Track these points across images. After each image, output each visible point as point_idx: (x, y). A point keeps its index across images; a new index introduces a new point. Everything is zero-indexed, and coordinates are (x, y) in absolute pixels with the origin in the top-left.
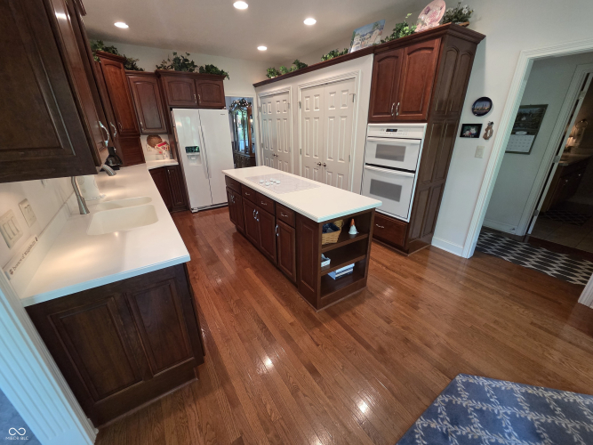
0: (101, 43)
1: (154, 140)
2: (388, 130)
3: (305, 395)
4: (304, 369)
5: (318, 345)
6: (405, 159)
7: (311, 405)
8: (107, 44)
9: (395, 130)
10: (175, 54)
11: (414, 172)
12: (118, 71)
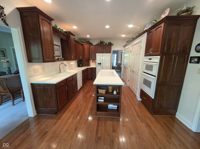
0: (85, 40)
1: (94, 61)
2: (149, 59)
3: (67, 133)
4: (75, 128)
5: (85, 124)
6: (153, 71)
7: (66, 136)
8: (87, 40)
9: (151, 59)
10: (100, 40)
11: (155, 76)
12: (88, 46)
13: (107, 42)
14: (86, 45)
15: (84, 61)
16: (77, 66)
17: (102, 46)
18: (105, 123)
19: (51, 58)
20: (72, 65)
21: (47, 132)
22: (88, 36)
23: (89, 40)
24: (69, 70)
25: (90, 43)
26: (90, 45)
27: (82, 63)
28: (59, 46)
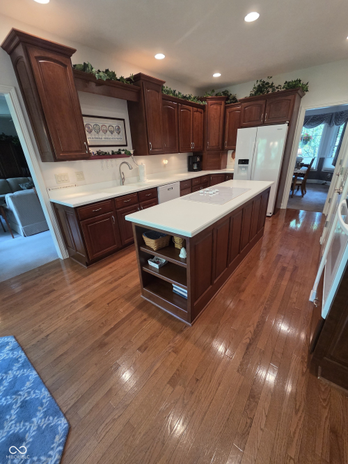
0: (213, 91)
10: (260, 81)
12: (219, 107)
13: (279, 81)
14: (215, 107)
15: (205, 154)
16: (187, 169)
17: (262, 102)
18: (145, 320)
19: (77, 151)
20: (165, 165)
21: (54, 290)
22: (217, 75)
23: (228, 89)
25: (227, 99)
26: (226, 104)
27: (198, 159)
28: (124, 120)
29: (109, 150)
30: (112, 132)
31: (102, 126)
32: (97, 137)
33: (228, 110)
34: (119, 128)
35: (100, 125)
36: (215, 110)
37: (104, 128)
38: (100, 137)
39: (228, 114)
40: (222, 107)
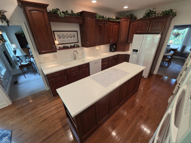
12: (127, 22)
15: (118, 44)
20: (97, 50)
22: (126, 7)
23: (132, 13)
24: (88, 56)
25: (132, 18)
26: (131, 20)
27: (114, 47)
28: (77, 31)
29: (69, 45)
30: (71, 37)
31: (66, 35)
32: (63, 40)
33: (131, 24)
34: (74, 35)
35: (65, 35)
36: (125, 24)
37: (67, 36)
38: (65, 40)
39: (131, 25)
40: (129, 22)
